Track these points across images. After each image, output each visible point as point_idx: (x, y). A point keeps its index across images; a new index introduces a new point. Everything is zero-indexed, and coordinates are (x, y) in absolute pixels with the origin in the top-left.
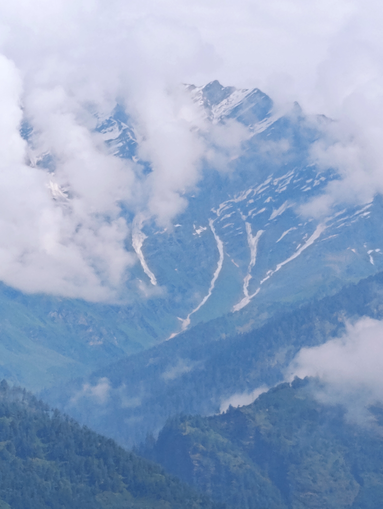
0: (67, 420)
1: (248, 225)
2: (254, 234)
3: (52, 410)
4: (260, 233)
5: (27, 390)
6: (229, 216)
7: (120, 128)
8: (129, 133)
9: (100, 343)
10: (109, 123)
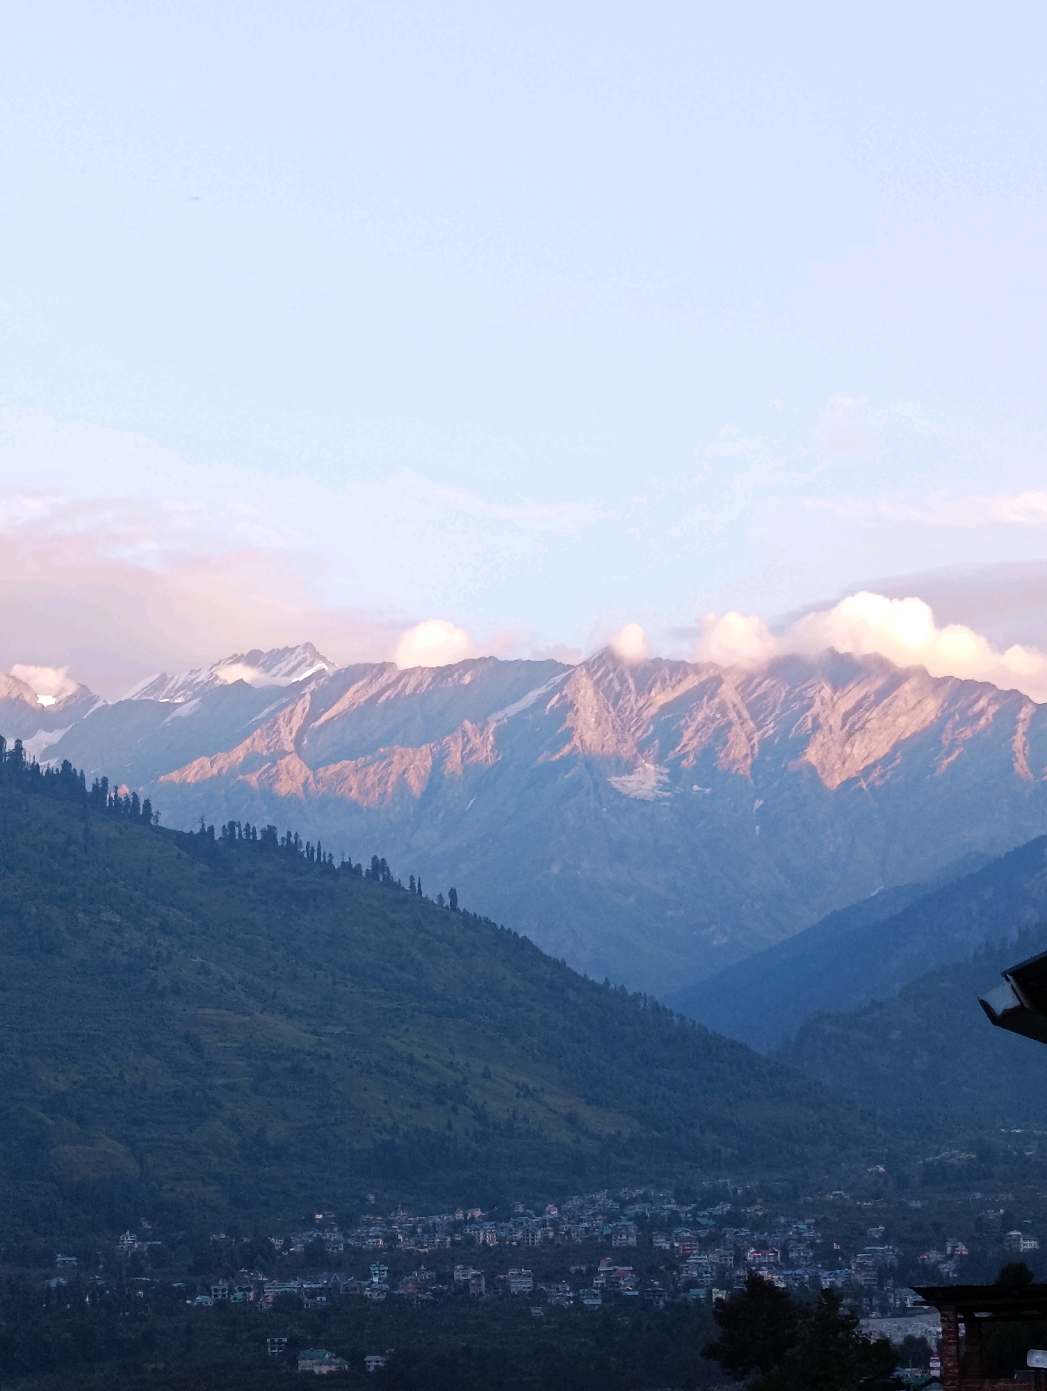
0: (694, 1026)
3: (677, 1016)
5: (648, 996)
9: (725, 940)
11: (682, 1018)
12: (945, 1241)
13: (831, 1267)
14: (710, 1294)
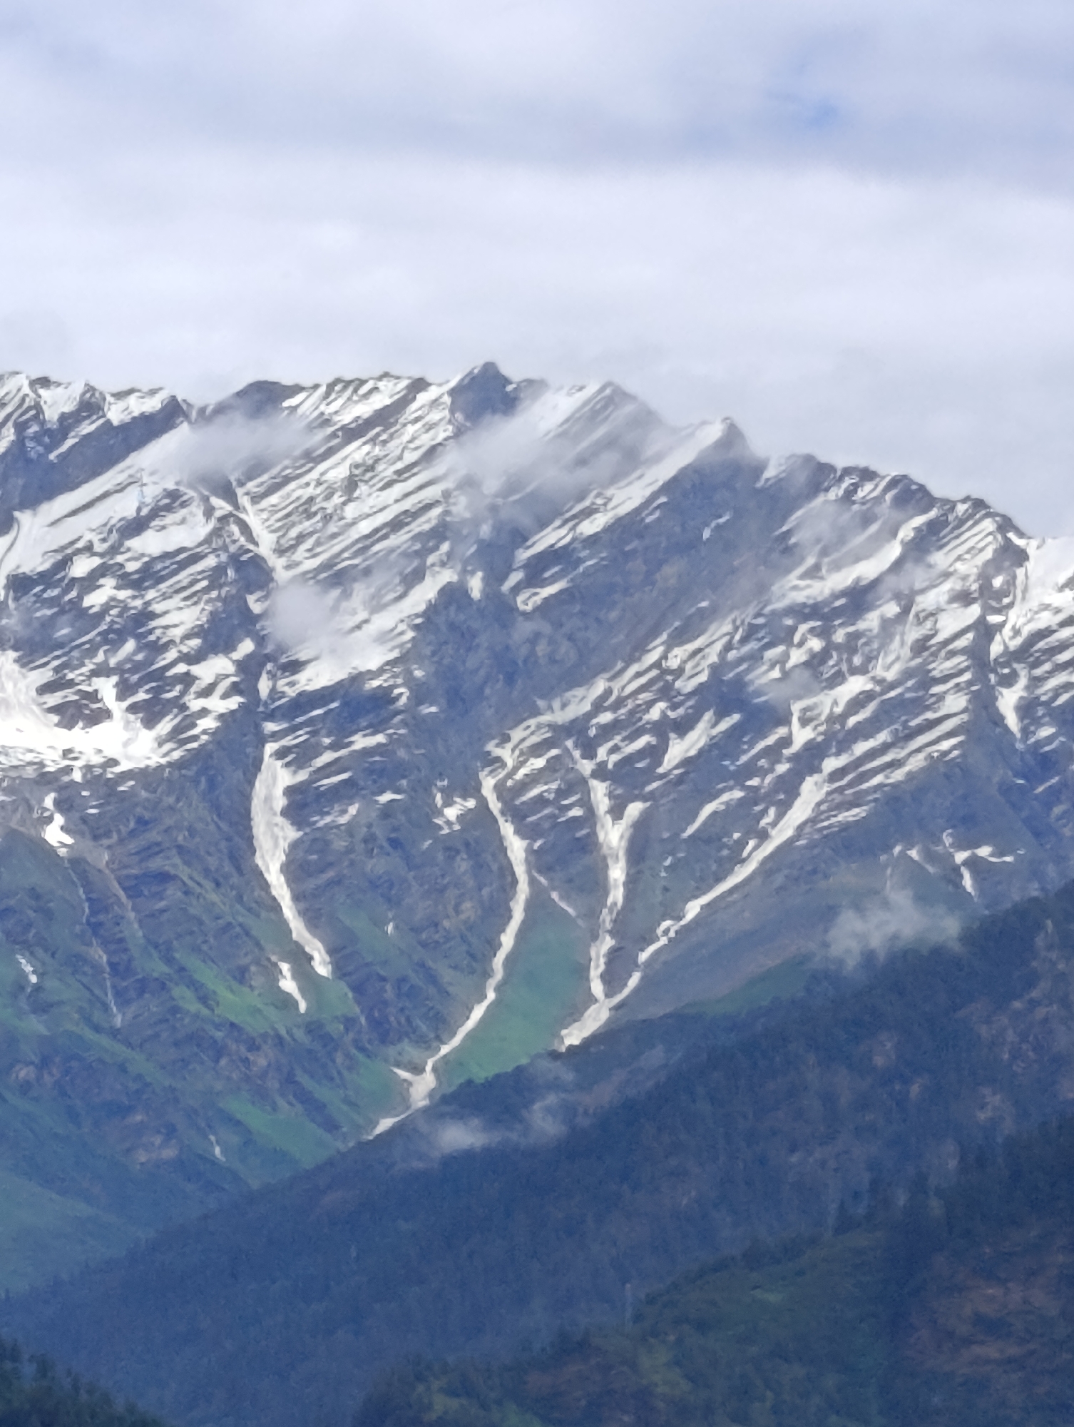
1: (600, 792)
2: (617, 812)
3: (32, 1359)
4: (634, 809)
6: (539, 763)
7: (209, 512)
8: (234, 528)
9: (169, 1153)
10: (173, 500)
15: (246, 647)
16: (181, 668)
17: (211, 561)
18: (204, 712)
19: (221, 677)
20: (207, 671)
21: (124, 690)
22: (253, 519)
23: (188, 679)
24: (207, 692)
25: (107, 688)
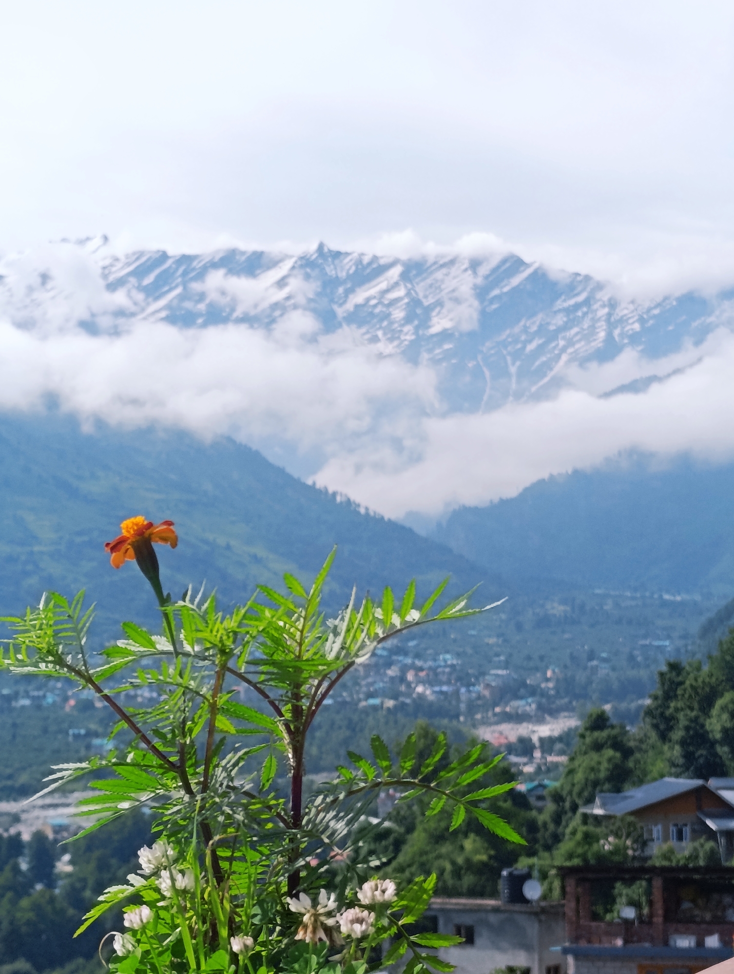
1: (509, 359)
2: (513, 364)
3: (363, 507)
4: (518, 363)
6: (493, 352)
7: (406, 286)
8: (412, 292)
10: (396, 285)
11: (367, 509)
12: (547, 668)
13: (468, 685)
14: (382, 703)
15: (416, 322)
16: (399, 329)
17: (406, 300)
18: (405, 340)
19: (409, 331)
20: (406, 329)
21: (385, 334)
22: (418, 289)
23: (401, 331)
24: (406, 334)
25: (380, 333)
